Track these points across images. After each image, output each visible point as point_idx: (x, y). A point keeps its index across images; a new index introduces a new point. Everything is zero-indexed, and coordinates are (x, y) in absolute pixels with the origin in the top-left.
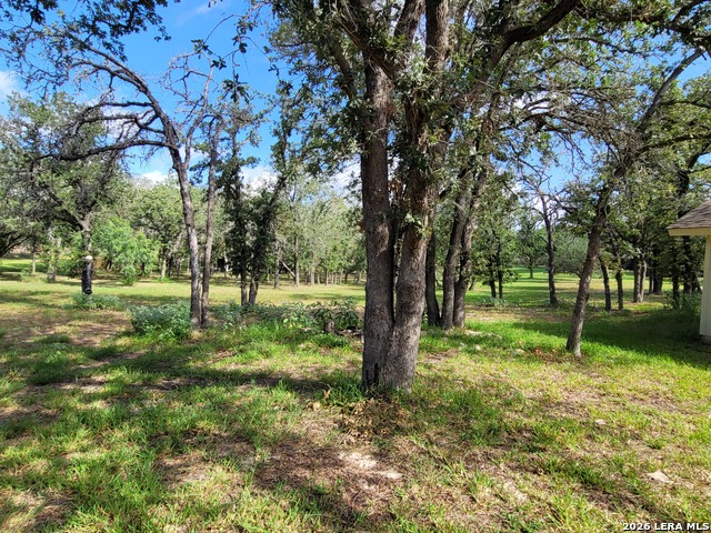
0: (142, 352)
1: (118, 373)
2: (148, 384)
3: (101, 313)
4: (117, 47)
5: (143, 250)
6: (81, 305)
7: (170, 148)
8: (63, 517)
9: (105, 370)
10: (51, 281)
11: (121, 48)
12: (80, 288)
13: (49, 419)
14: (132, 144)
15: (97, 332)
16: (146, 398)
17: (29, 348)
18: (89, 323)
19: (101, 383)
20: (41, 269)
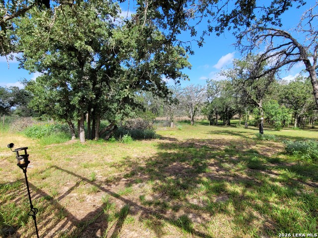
0: (293, 163)
1: (283, 172)
2: (300, 180)
3: (268, 142)
4: (277, 22)
5: (284, 114)
6: (259, 138)
7: (304, 60)
8: (274, 230)
9: (277, 168)
10: (246, 128)
11: (280, 21)
12: (259, 131)
13: (259, 184)
14: (284, 64)
15: (269, 151)
16: (302, 188)
17: (244, 153)
18: (264, 146)
19: (276, 174)
20: (243, 123)
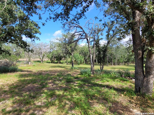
0: (83, 78)
1: (79, 82)
2: (84, 84)
3: (75, 70)
4: (78, 22)
5: (81, 58)
6: (72, 69)
7: (87, 39)
8: (74, 107)
9: (77, 81)
10: (67, 64)
11: (79, 22)
12: (72, 66)
13: (70, 89)
14: (80, 39)
15: (75, 74)
16: (85, 87)
17: (65, 76)
18: (73, 72)
19: (77, 83)
20: (66, 62)
